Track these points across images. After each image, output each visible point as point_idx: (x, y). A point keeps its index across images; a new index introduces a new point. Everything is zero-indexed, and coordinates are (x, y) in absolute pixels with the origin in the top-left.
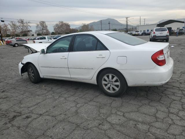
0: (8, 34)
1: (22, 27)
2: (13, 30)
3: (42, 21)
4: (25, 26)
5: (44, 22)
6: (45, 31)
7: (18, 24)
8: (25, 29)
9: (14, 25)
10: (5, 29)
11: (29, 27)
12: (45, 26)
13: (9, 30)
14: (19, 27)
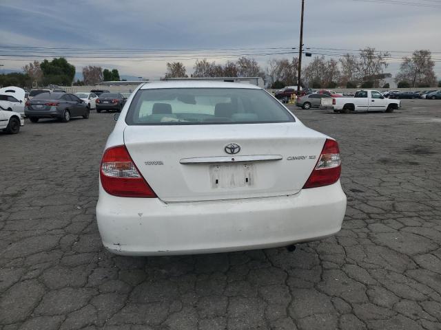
0: (332, 82)
1: (365, 67)
2: (346, 72)
3: (421, 52)
4: (374, 65)
5: (425, 53)
6: (423, 76)
7: (359, 60)
8: (372, 71)
9: (350, 62)
10: (329, 70)
11: (383, 66)
12: (426, 62)
13: (339, 72)
14: (359, 66)
